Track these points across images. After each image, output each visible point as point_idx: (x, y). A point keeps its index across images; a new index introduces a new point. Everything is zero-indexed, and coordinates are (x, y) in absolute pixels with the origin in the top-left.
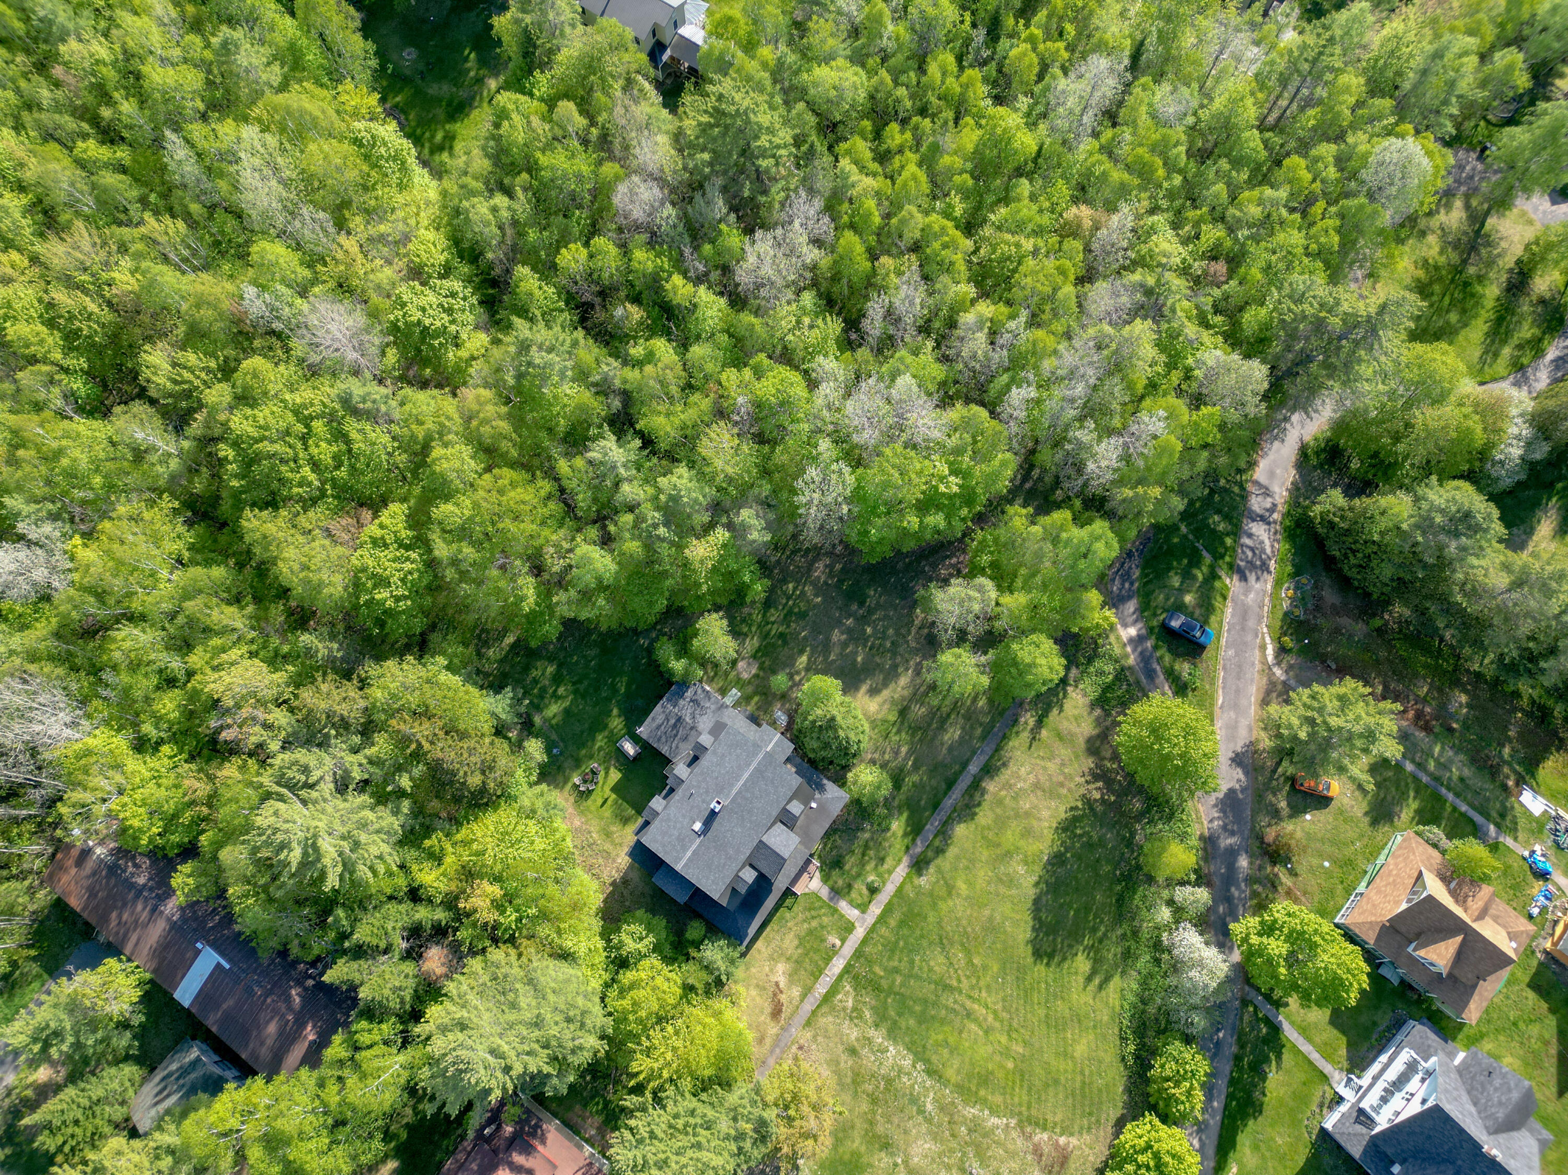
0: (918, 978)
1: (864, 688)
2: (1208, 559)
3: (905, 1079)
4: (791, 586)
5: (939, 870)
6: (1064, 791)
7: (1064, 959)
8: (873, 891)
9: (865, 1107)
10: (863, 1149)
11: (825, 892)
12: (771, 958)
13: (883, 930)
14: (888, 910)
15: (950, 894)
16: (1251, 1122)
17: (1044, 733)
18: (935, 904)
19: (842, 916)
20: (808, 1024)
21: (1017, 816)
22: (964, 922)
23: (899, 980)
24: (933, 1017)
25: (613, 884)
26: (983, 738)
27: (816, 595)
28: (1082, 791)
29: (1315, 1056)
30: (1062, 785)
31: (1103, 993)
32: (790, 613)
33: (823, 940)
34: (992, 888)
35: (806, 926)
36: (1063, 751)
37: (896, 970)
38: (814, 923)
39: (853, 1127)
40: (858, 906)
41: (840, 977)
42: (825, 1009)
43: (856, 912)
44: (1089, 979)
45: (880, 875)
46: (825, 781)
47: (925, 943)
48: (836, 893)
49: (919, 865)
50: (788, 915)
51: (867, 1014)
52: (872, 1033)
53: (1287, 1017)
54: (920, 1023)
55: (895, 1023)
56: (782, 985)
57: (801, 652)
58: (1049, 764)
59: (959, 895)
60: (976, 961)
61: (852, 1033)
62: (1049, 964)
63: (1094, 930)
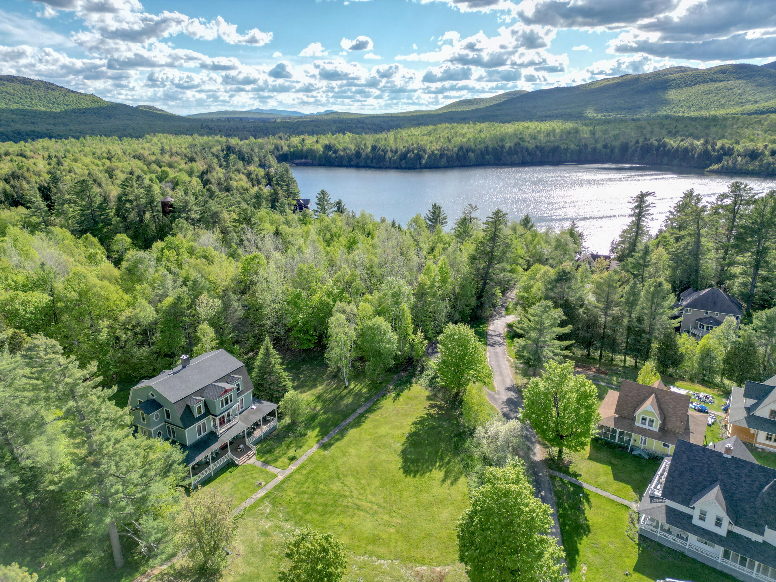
0: (320, 494)
5: (338, 447)
7: (425, 473)
8: (293, 459)
11: (259, 464)
13: (297, 476)
14: (302, 467)
15: (344, 455)
16: (584, 538)
17: (401, 397)
18: (334, 461)
19: (269, 473)
21: (387, 423)
22: (354, 466)
23: (306, 497)
24: (331, 512)
26: (366, 401)
28: (426, 412)
29: (613, 497)
31: (454, 487)
34: (373, 450)
35: (241, 478)
37: (305, 492)
38: (247, 477)
40: (280, 467)
41: (262, 499)
42: (246, 514)
43: (279, 470)
44: (444, 481)
45: (298, 453)
46: (263, 401)
48: (266, 463)
49: (325, 447)
50: (229, 475)
51: (281, 515)
52: (282, 524)
53: (585, 481)
54: (321, 515)
55: (301, 518)
58: (405, 407)
59: (350, 455)
60: (363, 482)
61: (267, 525)
62: (414, 476)
63: (442, 459)
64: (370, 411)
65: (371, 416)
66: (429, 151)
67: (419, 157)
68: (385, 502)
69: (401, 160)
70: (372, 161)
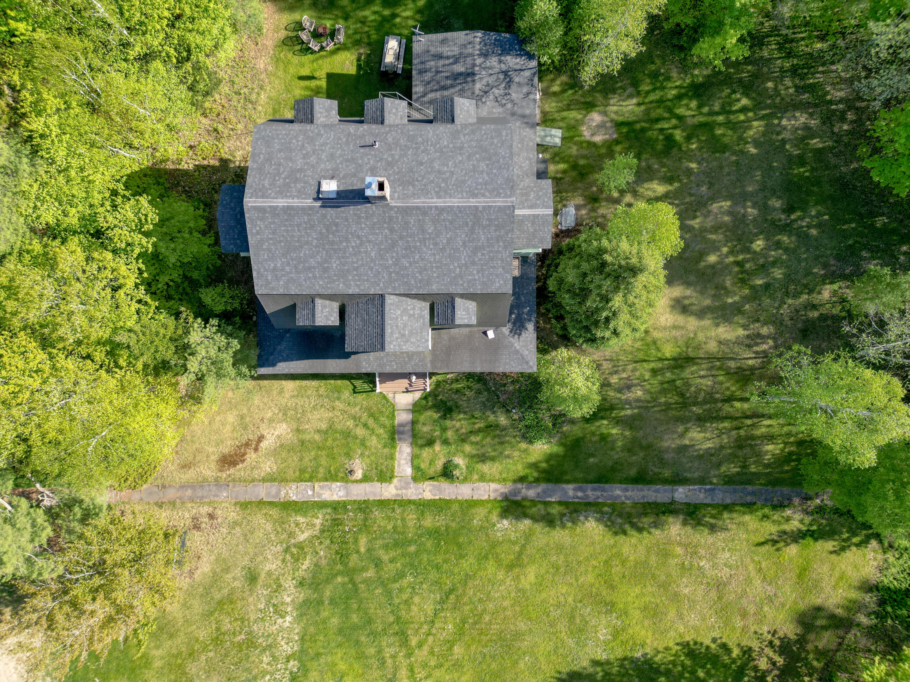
0: (388, 593)
1: (678, 291)
3: (266, 659)
4: (745, 101)
5: (528, 536)
6: (739, 623)
8: (447, 474)
9: (203, 634)
10: (158, 664)
11: (403, 417)
12: (284, 411)
13: (411, 517)
14: (438, 506)
15: (510, 567)
17: (793, 550)
18: (486, 557)
19: (392, 457)
20: (244, 505)
21: (664, 586)
22: (491, 606)
23: (370, 573)
24: (357, 642)
25: (224, 162)
26: (729, 480)
27: (757, 143)
28: (755, 645)
30: (744, 615)
32: (708, 127)
33: (348, 456)
34: (555, 614)
35: (350, 423)
36: (787, 589)
37: (378, 564)
38: (360, 432)
39: (171, 636)
40: (416, 468)
41: (323, 505)
42: (274, 512)
43: (409, 471)
45: (470, 469)
46: (531, 326)
47: (433, 575)
48: (412, 432)
49: (513, 507)
50: (347, 394)
51: (306, 564)
52: (289, 584)
54: (340, 631)
55: (320, 602)
56: (264, 445)
57: (668, 180)
58: (757, 582)
59: (517, 579)
60: (457, 649)
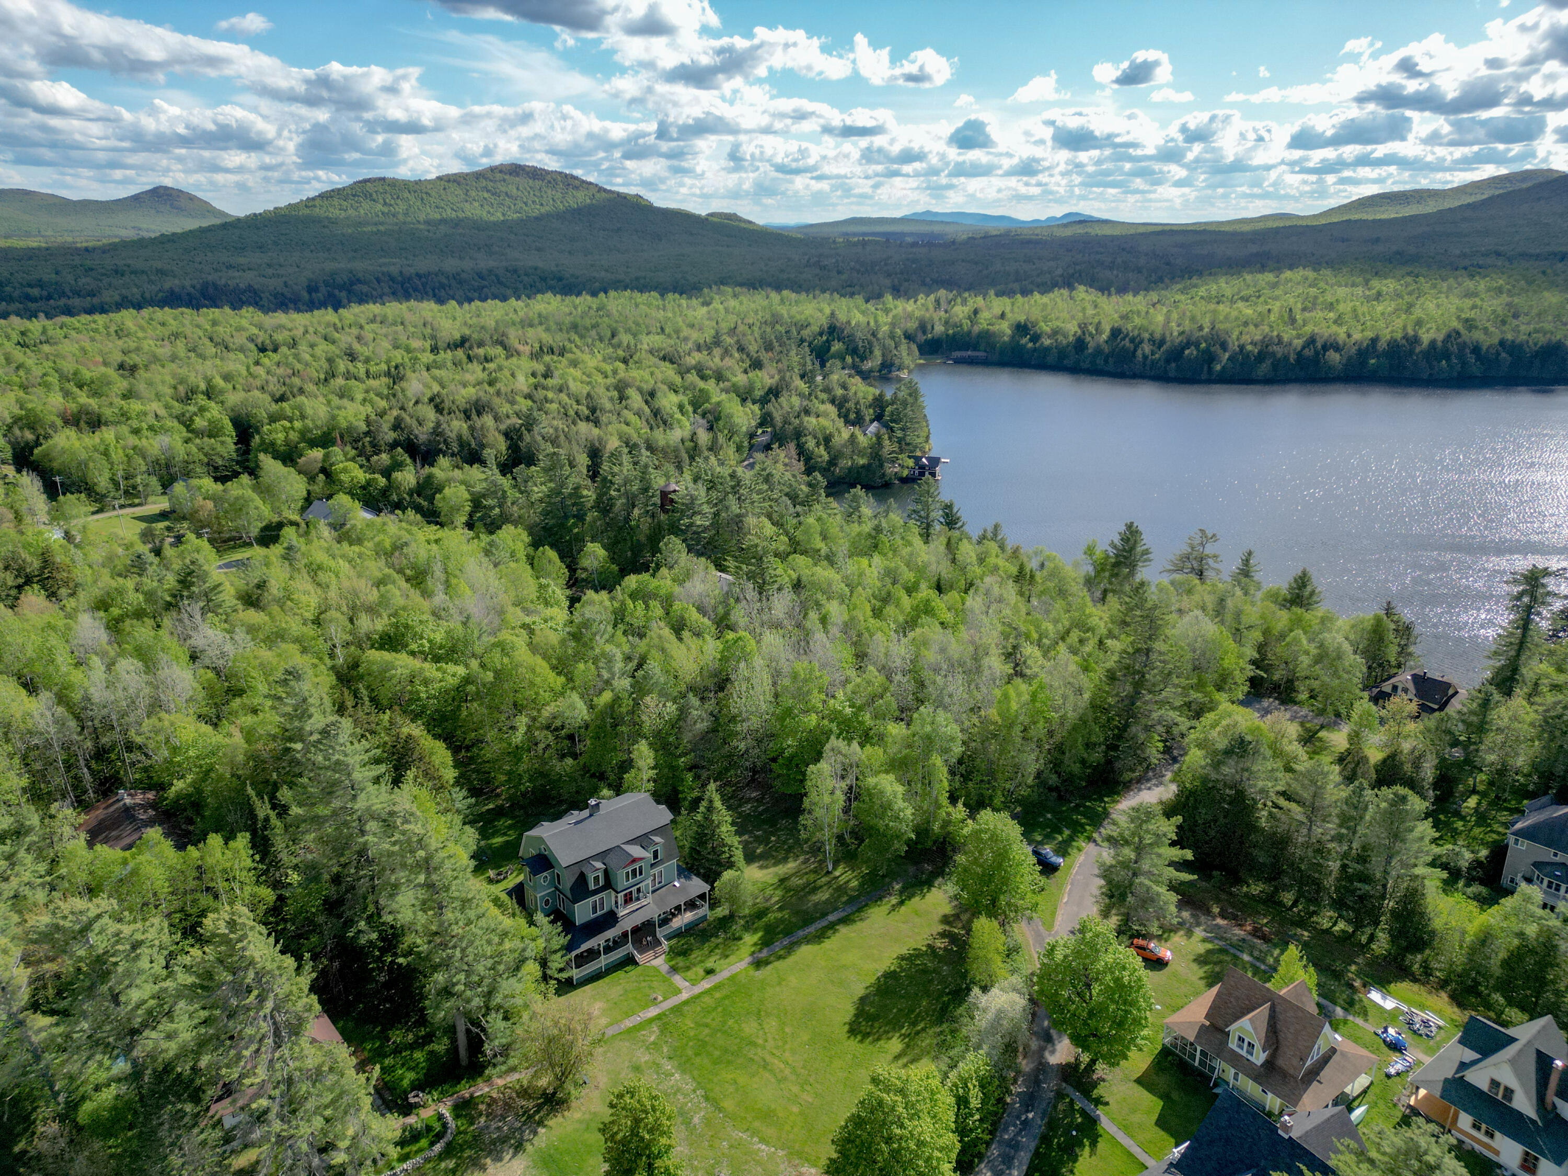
0: (725, 1033)
2: (1067, 832)
3: (680, 1097)
5: (777, 969)
7: (879, 1039)
8: (709, 972)
11: (665, 968)
12: (593, 999)
13: (706, 998)
14: (717, 988)
15: (779, 984)
17: (903, 908)
18: (763, 988)
19: (673, 984)
21: (861, 947)
22: (786, 1003)
23: (706, 1032)
24: (729, 1062)
26: (848, 903)
28: (929, 941)
29: (1136, 1150)
33: (648, 995)
34: (822, 985)
35: (636, 984)
37: (707, 1025)
38: (645, 984)
40: (690, 981)
41: (651, 1021)
42: (625, 1037)
43: (687, 984)
44: (897, 1058)
45: (720, 964)
46: (695, 878)
47: (743, 1012)
48: (674, 969)
49: (758, 964)
51: (665, 1049)
52: (664, 1062)
53: (1107, 1114)
54: (714, 1063)
55: (689, 1060)
58: (902, 925)
59: (788, 985)
60: (787, 1030)
61: (644, 1058)
62: (861, 1041)
63: (914, 1024)
64: (846, 920)
65: (843, 930)
66: (1233, 345)
67: (1209, 358)
68: (804, 1067)
69: (1168, 361)
70: (1106, 361)
